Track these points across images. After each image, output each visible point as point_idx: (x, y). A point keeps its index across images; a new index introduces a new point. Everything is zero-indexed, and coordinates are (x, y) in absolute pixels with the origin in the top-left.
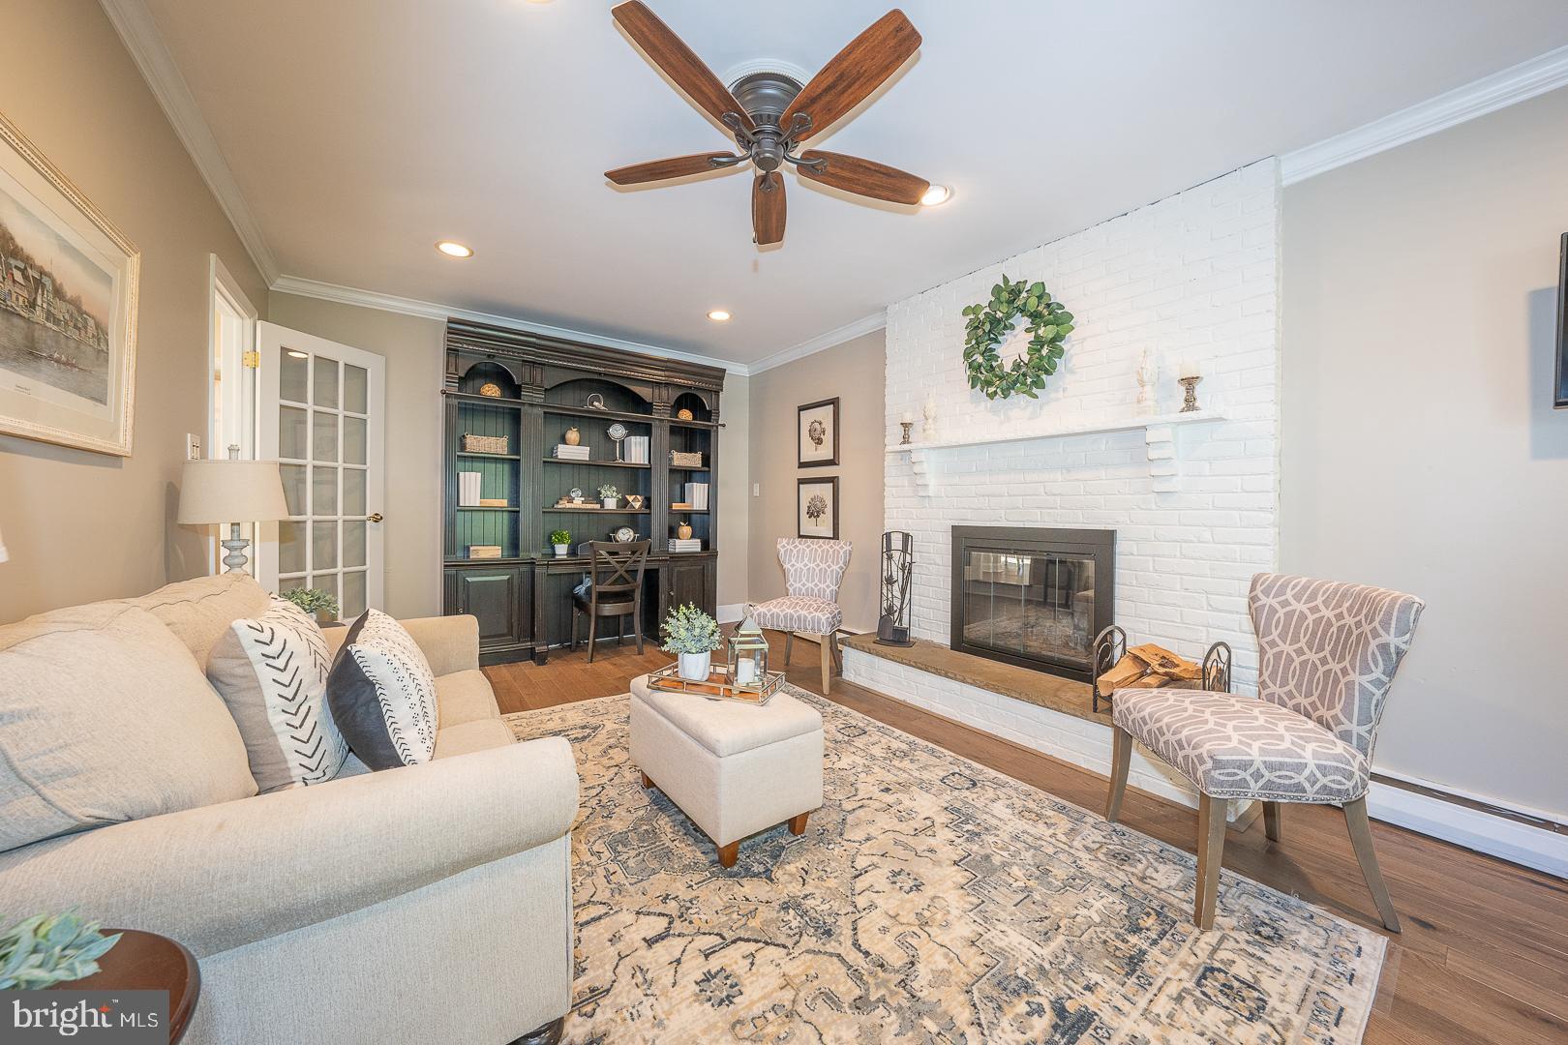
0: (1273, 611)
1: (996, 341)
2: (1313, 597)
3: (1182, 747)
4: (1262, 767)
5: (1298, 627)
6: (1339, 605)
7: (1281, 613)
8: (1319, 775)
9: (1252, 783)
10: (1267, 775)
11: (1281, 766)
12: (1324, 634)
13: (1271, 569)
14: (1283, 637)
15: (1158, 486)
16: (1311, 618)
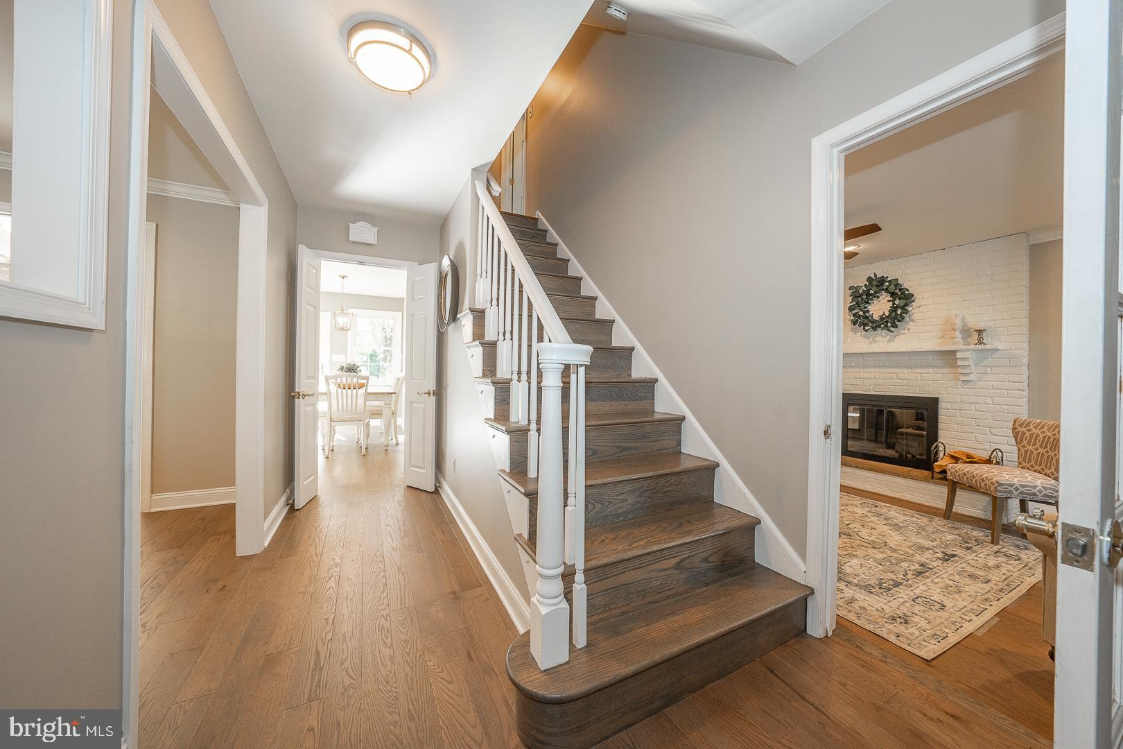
0: (1024, 433)
1: (868, 303)
2: (1043, 427)
3: (984, 481)
4: (1019, 486)
5: (1035, 439)
6: (1054, 430)
7: (1028, 434)
8: (1043, 490)
9: (1015, 492)
10: (1021, 489)
11: (1027, 486)
12: (1048, 441)
13: (1024, 416)
14: (1029, 443)
15: (962, 378)
16: (1041, 436)
